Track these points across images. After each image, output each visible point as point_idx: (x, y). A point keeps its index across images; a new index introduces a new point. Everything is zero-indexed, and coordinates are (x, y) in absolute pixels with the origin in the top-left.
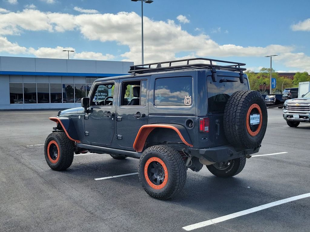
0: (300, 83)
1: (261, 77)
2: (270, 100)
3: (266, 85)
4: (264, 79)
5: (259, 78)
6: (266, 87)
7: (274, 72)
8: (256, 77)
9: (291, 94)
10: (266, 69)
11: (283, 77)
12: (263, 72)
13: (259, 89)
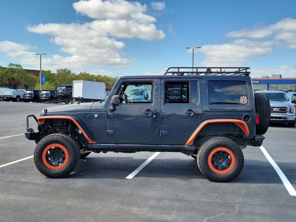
0: (74, 81)
1: (10, 72)
2: (45, 95)
3: (14, 80)
4: (12, 74)
5: (7, 72)
6: (14, 82)
7: (21, 68)
8: (4, 72)
9: (66, 90)
10: (14, 65)
11: (30, 74)
12: (11, 67)
13: (8, 84)
